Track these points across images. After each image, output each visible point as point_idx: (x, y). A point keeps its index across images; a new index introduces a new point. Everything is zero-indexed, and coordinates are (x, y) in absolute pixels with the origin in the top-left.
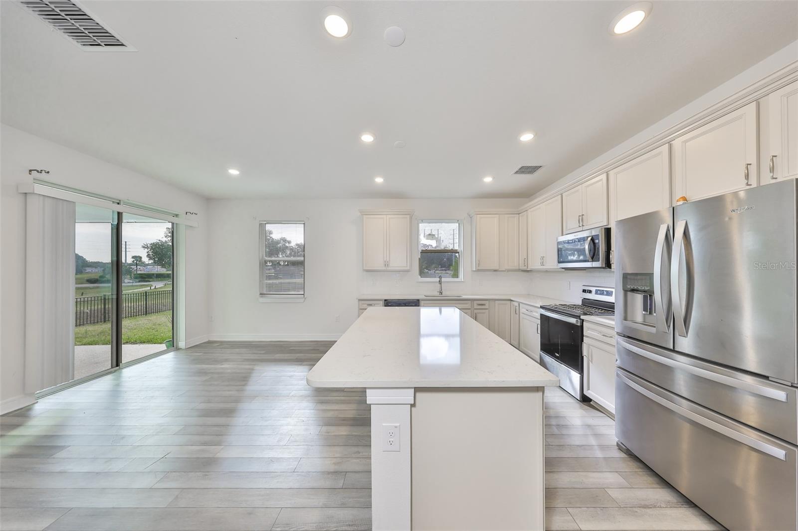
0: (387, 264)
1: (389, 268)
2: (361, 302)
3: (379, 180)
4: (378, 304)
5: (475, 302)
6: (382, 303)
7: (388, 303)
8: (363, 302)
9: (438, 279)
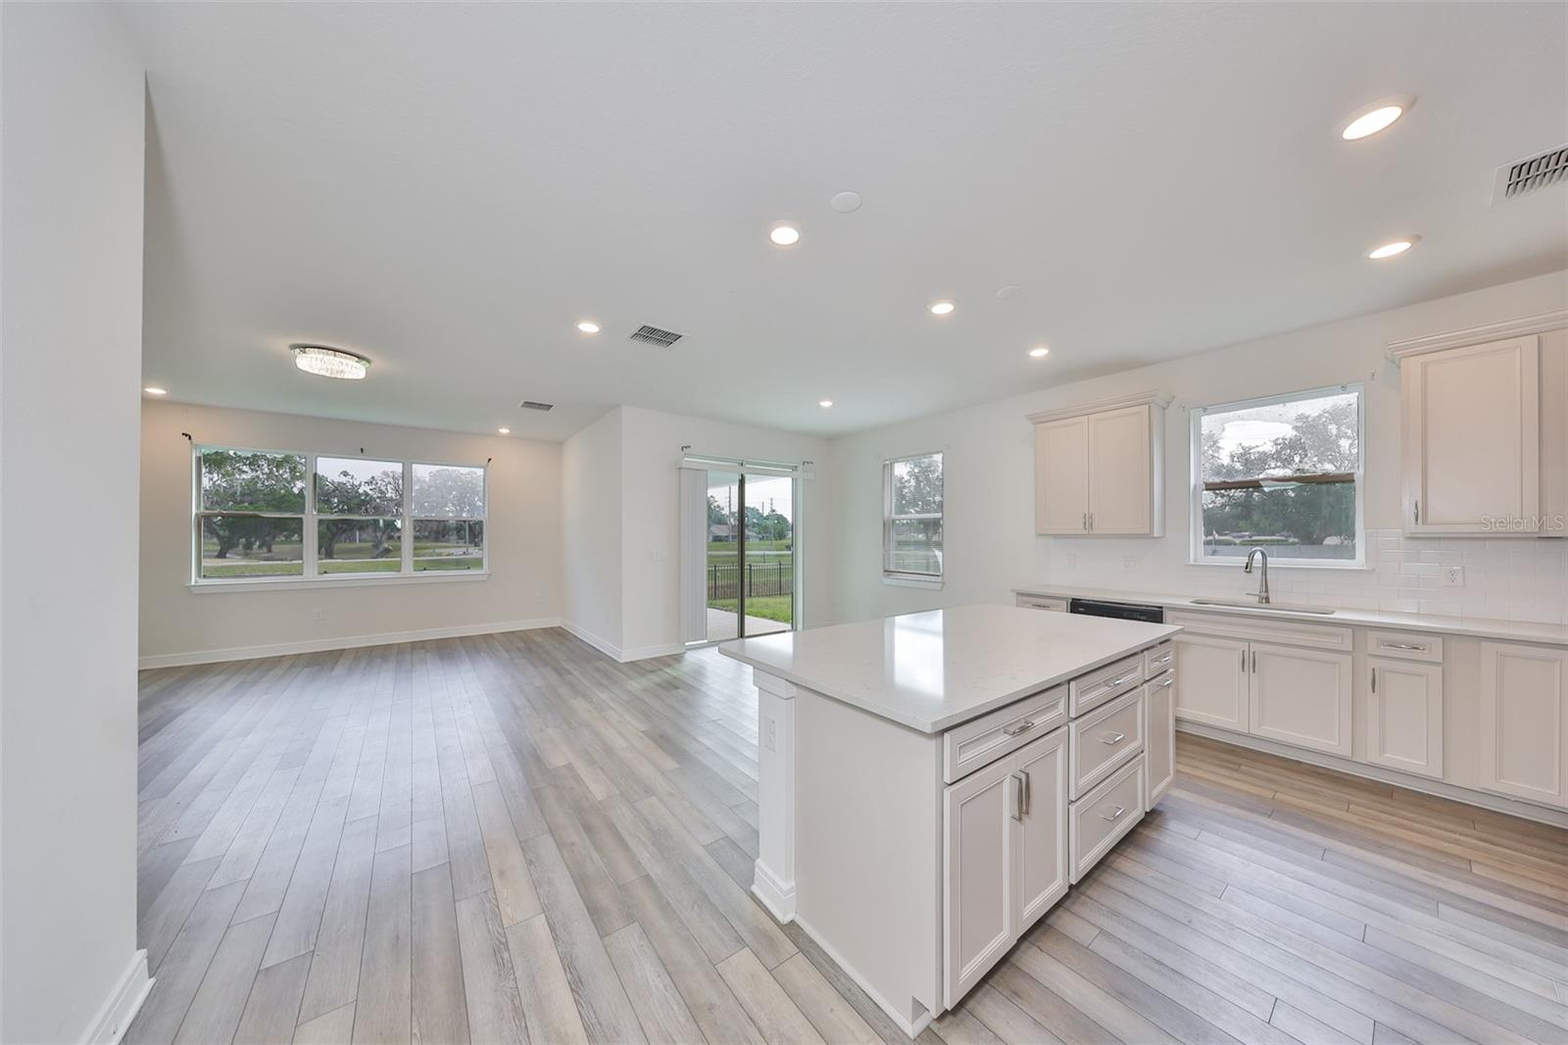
0: (1088, 522)
1: (1095, 532)
2: (1020, 598)
3: (1039, 353)
4: (1058, 606)
5: (1372, 635)
6: (1064, 604)
7: (1078, 606)
8: (1025, 598)
9: (1246, 559)
